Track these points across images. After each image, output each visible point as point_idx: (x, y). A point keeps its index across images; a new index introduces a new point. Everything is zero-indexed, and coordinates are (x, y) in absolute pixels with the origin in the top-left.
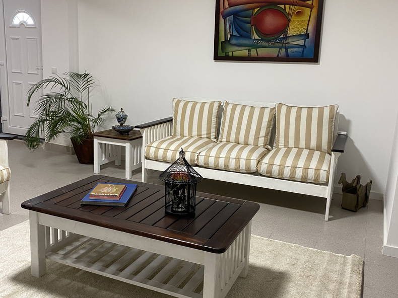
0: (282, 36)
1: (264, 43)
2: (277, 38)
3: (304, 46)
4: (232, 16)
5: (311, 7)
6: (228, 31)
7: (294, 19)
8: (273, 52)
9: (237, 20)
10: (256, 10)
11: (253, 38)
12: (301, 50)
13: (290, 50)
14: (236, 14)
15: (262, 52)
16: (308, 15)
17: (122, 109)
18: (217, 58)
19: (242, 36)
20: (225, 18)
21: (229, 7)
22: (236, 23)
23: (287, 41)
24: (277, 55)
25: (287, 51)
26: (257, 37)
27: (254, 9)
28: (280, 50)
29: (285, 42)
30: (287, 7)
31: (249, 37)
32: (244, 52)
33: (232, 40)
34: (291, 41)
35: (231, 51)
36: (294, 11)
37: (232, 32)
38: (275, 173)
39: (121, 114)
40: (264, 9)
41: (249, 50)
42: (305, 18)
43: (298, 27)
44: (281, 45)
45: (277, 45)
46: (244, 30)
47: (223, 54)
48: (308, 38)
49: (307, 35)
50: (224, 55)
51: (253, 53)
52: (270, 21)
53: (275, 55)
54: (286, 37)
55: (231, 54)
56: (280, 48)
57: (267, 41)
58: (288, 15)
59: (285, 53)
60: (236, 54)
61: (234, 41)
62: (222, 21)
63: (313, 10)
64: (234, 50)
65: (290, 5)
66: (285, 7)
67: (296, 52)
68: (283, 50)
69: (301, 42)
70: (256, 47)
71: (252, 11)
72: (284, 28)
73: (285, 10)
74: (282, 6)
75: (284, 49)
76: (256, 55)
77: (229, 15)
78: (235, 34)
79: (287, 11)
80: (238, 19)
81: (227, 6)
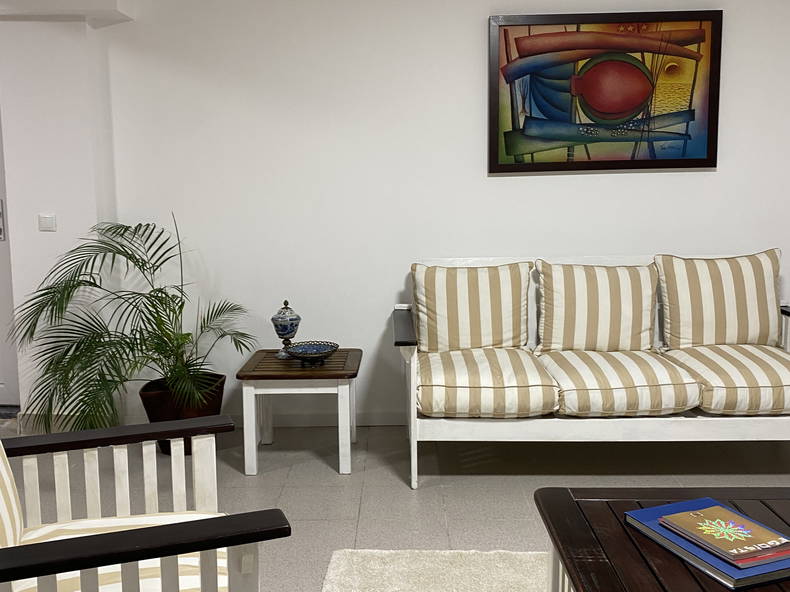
0: (640, 117)
1: (602, 133)
2: (629, 121)
3: (686, 136)
4: (528, 76)
5: (697, 58)
6: (520, 109)
7: (662, 82)
8: (624, 150)
9: (539, 85)
10: (581, 63)
11: (578, 122)
12: (680, 143)
13: (657, 144)
14: (535, 73)
15: (598, 151)
16: (692, 73)
17: (286, 303)
18: (496, 167)
19: (552, 119)
20: (510, 81)
21: (521, 57)
22: (536, 92)
23: (652, 126)
24: (630, 155)
25: (651, 148)
26: (585, 120)
27: (576, 61)
28: (636, 144)
29: (646, 129)
30: (648, 56)
31: (568, 120)
32: (558, 153)
33: (530, 127)
34: (658, 127)
35: (527, 151)
36: (662, 67)
37: (528, 110)
38: (743, 405)
39: (288, 316)
40: (599, 61)
41: (570, 149)
42: (686, 79)
43: (671, 96)
44: (638, 134)
45: (631, 134)
46: (556, 107)
47: (511, 160)
48: (693, 119)
49: (690, 113)
50: (513, 162)
51: (579, 153)
52: (614, 86)
53: (628, 155)
54: (648, 119)
55: (527, 158)
56: (637, 141)
57: (608, 127)
58: (651, 74)
59: (648, 151)
60: (540, 157)
61: (534, 131)
62: (505, 89)
63: (700, 64)
64: (535, 149)
65: (654, 53)
66: (643, 58)
67: (670, 147)
68: (644, 145)
69: (680, 128)
70: (585, 140)
71: (572, 64)
72: (644, 100)
73: (643, 63)
74: (638, 56)
75: (646, 143)
76: (586, 159)
77: (520, 73)
78: (536, 114)
79: (648, 64)
80: (541, 82)
81: (515, 55)
